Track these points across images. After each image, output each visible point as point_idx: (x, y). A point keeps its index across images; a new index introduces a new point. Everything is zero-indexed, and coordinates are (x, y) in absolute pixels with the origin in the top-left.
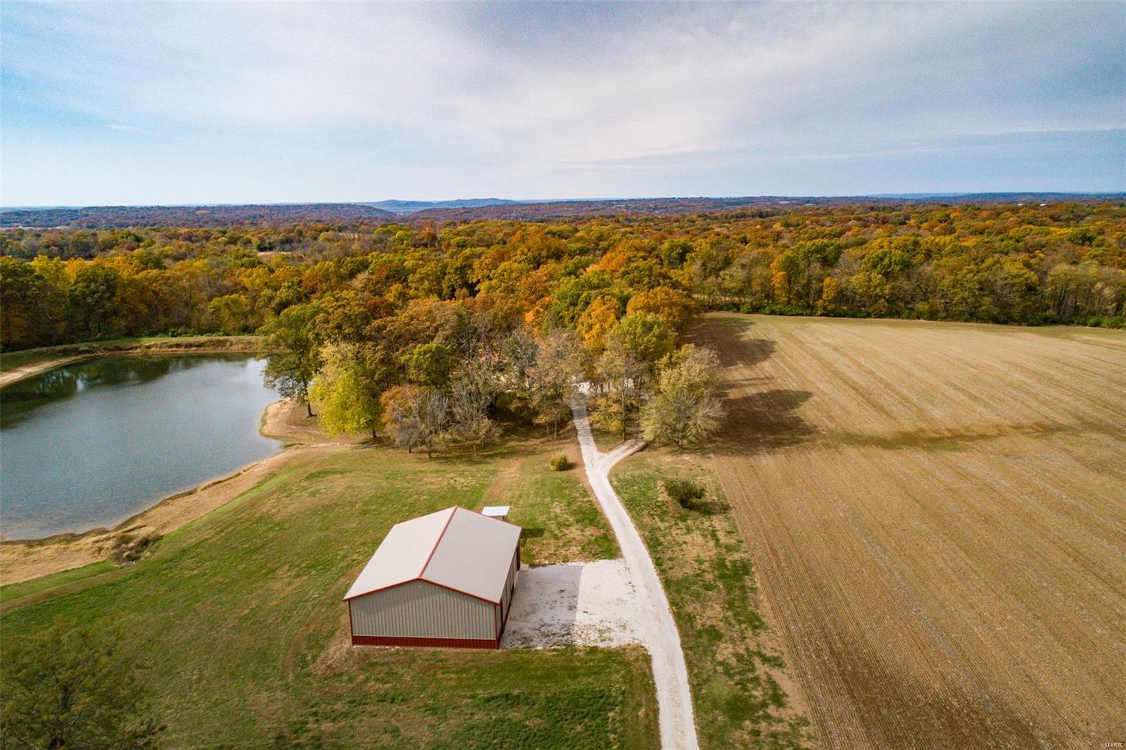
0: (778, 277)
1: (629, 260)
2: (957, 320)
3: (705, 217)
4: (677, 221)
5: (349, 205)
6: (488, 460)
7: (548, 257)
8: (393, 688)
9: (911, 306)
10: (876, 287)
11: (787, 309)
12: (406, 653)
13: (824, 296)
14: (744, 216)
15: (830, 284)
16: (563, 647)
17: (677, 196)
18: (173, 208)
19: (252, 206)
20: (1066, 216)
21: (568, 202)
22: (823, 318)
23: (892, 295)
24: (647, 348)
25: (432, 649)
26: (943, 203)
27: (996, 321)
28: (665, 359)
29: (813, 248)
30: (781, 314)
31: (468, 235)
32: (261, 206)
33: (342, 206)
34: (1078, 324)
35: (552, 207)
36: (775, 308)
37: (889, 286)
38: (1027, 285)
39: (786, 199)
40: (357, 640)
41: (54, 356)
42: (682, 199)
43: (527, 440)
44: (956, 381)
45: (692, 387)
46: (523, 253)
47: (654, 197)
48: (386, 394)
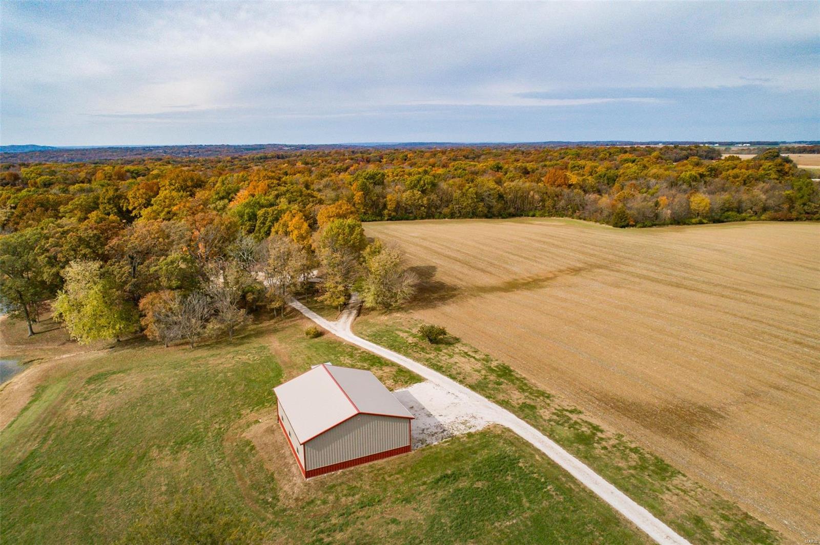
0: (358, 196)
1: (269, 186)
2: (466, 218)
3: (237, 159)
6: (246, 341)
8: (363, 496)
9: (439, 211)
10: (418, 199)
11: (366, 217)
12: (351, 472)
13: (389, 207)
15: (391, 199)
16: (450, 439)
22: (389, 222)
23: (428, 204)
24: (354, 243)
25: (367, 465)
27: (486, 217)
29: (368, 176)
34: (525, 216)
35: (96, 152)
37: (425, 199)
38: (498, 194)
40: (309, 474)
42: (208, 146)
43: (261, 323)
45: (396, 266)
48: (143, 302)
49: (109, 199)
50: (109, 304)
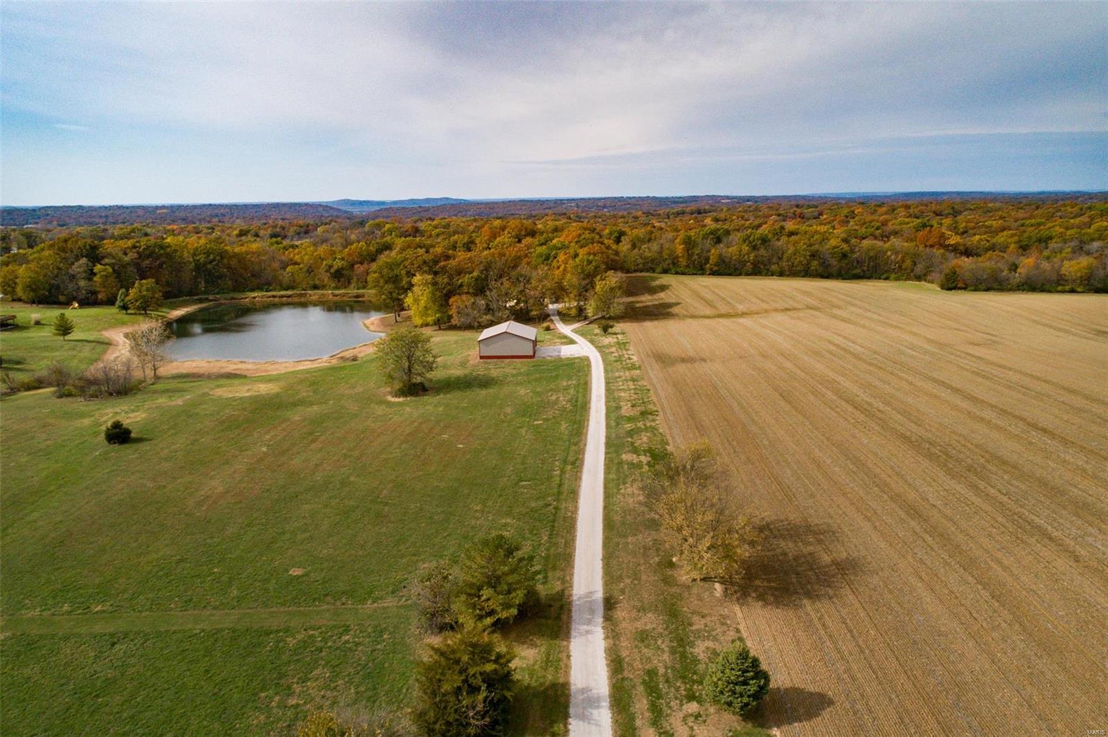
0: (680, 249)
1: (580, 235)
3: (648, 214)
4: (623, 217)
5: (306, 204)
7: (525, 236)
9: (768, 267)
10: (745, 255)
11: (687, 271)
12: (500, 361)
13: (711, 261)
14: (683, 213)
15: (714, 253)
16: (557, 358)
17: (625, 195)
18: (133, 207)
19: (210, 205)
20: (946, 212)
21: (520, 201)
22: (711, 276)
23: (755, 260)
24: (589, 272)
25: (510, 360)
26: (862, 201)
27: (821, 277)
28: (598, 277)
30: (682, 274)
31: (444, 227)
32: (219, 205)
33: (300, 205)
34: (876, 278)
35: (506, 206)
36: (679, 270)
37: (753, 254)
38: (842, 253)
39: (728, 197)
40: (482, 357)
41: (195, 302)
42: (630, 198)
44: (760, 296)
45: (612, 289)
46: (509, 233)
47: (604, 196)
48: (451, 300)
49: (464, 244)
50: (434, 301)
